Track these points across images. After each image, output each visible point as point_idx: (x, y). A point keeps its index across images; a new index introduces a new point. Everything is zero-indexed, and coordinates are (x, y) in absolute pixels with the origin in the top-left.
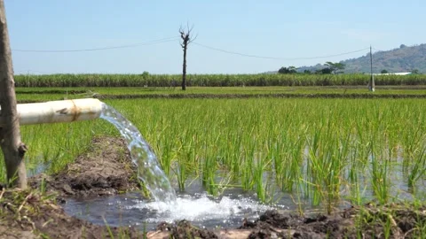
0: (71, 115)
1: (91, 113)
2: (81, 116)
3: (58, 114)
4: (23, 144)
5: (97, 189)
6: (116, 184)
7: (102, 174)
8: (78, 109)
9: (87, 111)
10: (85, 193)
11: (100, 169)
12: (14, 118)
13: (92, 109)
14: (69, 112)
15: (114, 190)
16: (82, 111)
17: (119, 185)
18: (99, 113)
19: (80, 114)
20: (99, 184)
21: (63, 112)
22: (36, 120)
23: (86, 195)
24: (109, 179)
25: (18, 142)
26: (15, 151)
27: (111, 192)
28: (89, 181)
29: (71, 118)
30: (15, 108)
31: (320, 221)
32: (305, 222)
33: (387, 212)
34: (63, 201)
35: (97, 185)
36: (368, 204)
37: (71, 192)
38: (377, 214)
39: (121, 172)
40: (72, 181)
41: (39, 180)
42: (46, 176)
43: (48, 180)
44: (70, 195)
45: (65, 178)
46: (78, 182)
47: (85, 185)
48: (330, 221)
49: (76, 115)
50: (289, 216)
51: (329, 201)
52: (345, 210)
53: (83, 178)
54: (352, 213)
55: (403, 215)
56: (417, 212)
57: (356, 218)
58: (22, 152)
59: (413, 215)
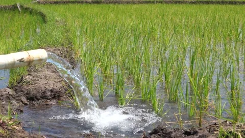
0: (27, 62)
1: (40, 60)
2: (33, 63)
3: (18, 62)
5: (43, 100)
6: (56, 95)
7: (47, 87)
8: (31, 58)
9: (38, 59)
10: (36, 103)
11: (45, 82)
13: (41, 58)
14: (26, 60)
15: (55, 101)
16: (34, 59)
17: (59, 96)
18: (46, 59)
19: (33, 61)
20: (45, 96)
21: (21, 61)
22: (4, 67)
24: (51, 91)
27: (54, 102)
28: (38, 94)
29: (26, 64)
31: (193, 135)
32: (183, 134)
33: (237, 131)
34: (22, 111)
35: (44, 97)
36: (226, 121)
37: (27, 102)
38: (230, 132)
39: (59, 85)
40: (27, 94)
41: (4, 93)
42: (9, 90)
43: (11, 93)
44: (26, 104)
45: (22, 91)
46: (31, 95)
47: (36, 97)
48: (200, 136)
49: (30, 63)
50: (173, 130)
51: (200, 116)
52: (210, 126)
53: (34, 92)
54: (214, 130)
57: (217, 134)
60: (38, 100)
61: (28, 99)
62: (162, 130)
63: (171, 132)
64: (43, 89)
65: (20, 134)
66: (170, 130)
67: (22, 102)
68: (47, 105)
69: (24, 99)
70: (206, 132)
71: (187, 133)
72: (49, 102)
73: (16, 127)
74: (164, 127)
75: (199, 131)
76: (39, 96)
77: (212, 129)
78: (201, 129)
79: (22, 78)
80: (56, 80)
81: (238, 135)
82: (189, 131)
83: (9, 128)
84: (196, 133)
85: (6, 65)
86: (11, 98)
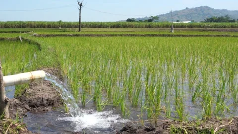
4: (7, 98)
5: (41, 107)
6: (51, 103)
7: (44, 97)
8: (34, 77)
9: (38, 77)
10: (36, 109)
11: (43, 94)
12: (2, 85)
13: (40, 77)
17: (53, 104)
18: (44, 78)
19: (35, 79)
23: (37, 111)
24: (47, 100)
26: (3, 102)
27: (49, 108)
30: (2, 80)
31: (152, 130)
32: (145, 130)
33: (184, 128)
34: (26, 116)
35: (42, 105)
36: (175, 120)
37: (29, 109)
38: (179, 129)
39: (53, 95)
40: (29, 103)
41: (12, 102)
42: (16, 100)
43: (17, 102)
44: (29, 110)
45: (25, 100)
46: (32, 103)
47: (36, 105)
48: (157, 132)
49: (32, 80)
51: (156, 117)
52: (163, 124)
53: (35, 101)
54: (167, 127)
55: (191, 130)
56: (198, 128)
57: (169, 130)
58: (6, 102)
59: (196, 129)
60: (38, 107)
61: (30, 106)
62: (130, 128)
63: (136, 129)
66: (135, 128)
67: (26, 108)
68: (44, 110)
69: (27, 106)
70: (161, 129)
71: (147, 130)
72: (46, 108)
74: (131, 125)
76: (38, 104)
77: (165, 126)
78: (157, 127)
79: (25, 90)
80: (50, 92)
81: (184, 131)
82: (148, 128)
84: (154, 129)
85: (15, 82)
86: (17, 106)
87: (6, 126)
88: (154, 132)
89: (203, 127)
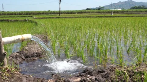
0: (21, 40)
1: (28, 39)
2: (25, 40)
4: (5, 52)
5: (32, 57)
6: (39, 55)
7: (35, 51)
8: (24, 38)
11: (34, 49)
12: (2, 44)
13: (28, 38)
14: (21, 39)
15: (38, 58)
17: (39, 56)
18: (31, 39)
19: (24, 39)
21: (18, 40)
22: (10, 43)
23: (29, 60)
24: (36, 53)
25: (3, 51)
29: (21, 41)
31: (103, 73)
32: (98, 72)
33: (124, 71)
34: (22, 63)
35: (33, 56)
36: (118, 66)
37: (25, 59)
38: (121, 71)
40: (25, 55)
42: (17, 53)
43: (17, 55)
45: (23, 54)
46: (27, 56)
47: (29, 56)
48: (106, 73)
49: (23, 40)
50: (93, 71)
51: (105, 63)
52: (110, 68)
53: (28, 54)
54: (113, 70)
55: (130, 72)
56: (134, 70)
57: (115, 72)
58: (5, 55)
59: (133, 72)
60: (30, 58)
61: (25, 57)
62: (88, 71)
63: (92, 72)
64: (33, 52)
65: (17, 76)
66: (91, 71)
67: (22, 59)
68: (34, 60)
69: (23, 57)
70: (109, 71)
71: (100, 72)
72: (35, 58)
73: (16, 72)
74: (89, 69)
75: (106, 71)
76: (30, 55)
77: (112, 69)
78: (106, 70)
80: (39, 48)
81: (125, 73)
82: (100, 70)
83: (12, 73)
84: (104, 72)
85: (11, 42)
86: (17, 57)
87: (4, 71)
88: (104, 74)
89: (138, 70)
